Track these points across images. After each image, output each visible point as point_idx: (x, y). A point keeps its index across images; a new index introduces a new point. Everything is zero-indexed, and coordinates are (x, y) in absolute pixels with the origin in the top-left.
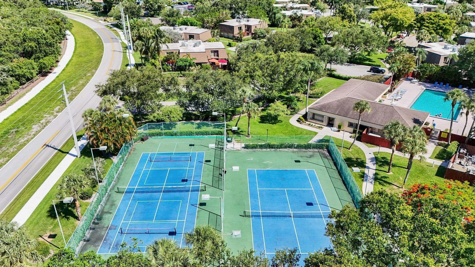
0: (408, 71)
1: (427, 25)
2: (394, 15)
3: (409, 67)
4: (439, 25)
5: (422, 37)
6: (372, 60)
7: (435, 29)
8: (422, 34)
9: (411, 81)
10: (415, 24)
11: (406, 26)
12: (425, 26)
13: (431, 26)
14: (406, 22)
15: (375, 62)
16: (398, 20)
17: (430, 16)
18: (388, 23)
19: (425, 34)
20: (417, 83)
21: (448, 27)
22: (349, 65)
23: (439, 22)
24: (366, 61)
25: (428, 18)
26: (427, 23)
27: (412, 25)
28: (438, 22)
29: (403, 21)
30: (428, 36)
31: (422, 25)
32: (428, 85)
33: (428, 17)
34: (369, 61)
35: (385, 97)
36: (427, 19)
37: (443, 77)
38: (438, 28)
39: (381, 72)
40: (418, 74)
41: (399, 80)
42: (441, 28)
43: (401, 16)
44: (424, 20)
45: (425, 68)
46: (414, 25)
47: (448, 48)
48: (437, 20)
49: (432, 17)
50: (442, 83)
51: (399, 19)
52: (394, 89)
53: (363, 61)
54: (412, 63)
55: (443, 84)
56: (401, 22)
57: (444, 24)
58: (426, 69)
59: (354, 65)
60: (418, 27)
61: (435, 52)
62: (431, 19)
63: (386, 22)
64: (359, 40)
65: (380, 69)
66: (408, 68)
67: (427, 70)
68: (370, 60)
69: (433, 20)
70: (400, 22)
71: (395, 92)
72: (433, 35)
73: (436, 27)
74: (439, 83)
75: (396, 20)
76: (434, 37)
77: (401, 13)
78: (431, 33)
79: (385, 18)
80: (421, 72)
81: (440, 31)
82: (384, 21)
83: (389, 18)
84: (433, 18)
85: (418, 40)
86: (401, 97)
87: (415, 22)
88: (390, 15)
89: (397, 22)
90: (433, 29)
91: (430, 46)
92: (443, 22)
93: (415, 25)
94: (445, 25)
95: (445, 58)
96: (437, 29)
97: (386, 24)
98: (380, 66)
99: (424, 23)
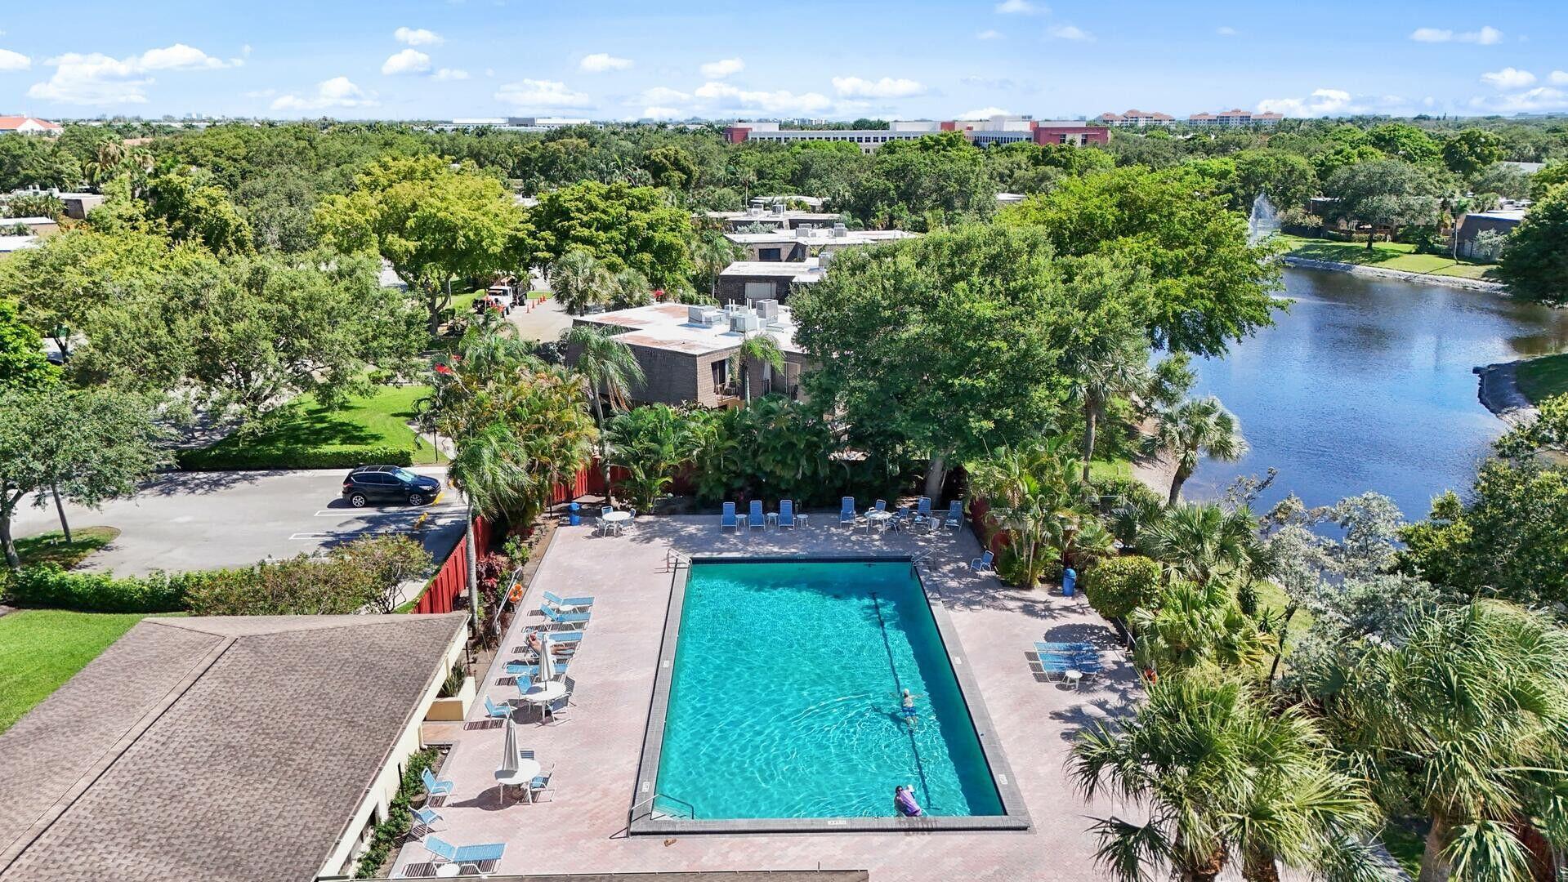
0: (562, 468)
1: (586, 232)
2: (431, 206)
3: (563, 445)
4: (632, 232)
5: (581, 286)
6: (360, 429)
7: (623, 248)
8: (576, 274)
9: (593, 523)
10: (532, 234)
11: (497, 250)
12: (576, 239)
13: (602, 235)
14: (492, 236)
15: (377, 438)
16: (453, 229)
17: (588, 197)
18: (412, 245)
19: (587, 271)
20: (631, 532)
21: (670, 238)
22: (217, 483)
23: (630, 220)
24: (326, 441)
25: (580, 205)
26: (582, 225)
27: (523, 240)
28: (624, 219)
29: (478, 233)
30: (603, 279)
31: (564, 235)
32: (692, 529)
33: (580, 199)
34: (343, 442)
35: (456, 714)
36: (579, 210)
37: (749, 471)
38: (634, 243)
39: (415, 498)
40: (622, 471)
41: (526, 533)
42: (646, 245)
43: (466, 210)
44: (565, 214)
45: (653, 436)
46: (530, 241)
47: (709, 322)
48: (617, 209)
49: (595, 200)
50: (756, 505)
51: (460, 222)
52: (509, 607)
53: (306, 442)
54: (571, 415)
55: (766, 510)
56: (471, 234)
57: (651, 226)
58: (654, 439)
59: (251, 479)
60: (549, 248)
61: (662, 343)
62: (592, 208)
63: (403, 241)
64: (239, 327)
65: (407, 475)
66: (559, 453)
67: (660, 443)
68: (350, 433)
69: (604, 212)
70: (466, 236)
71: (514, 637)
72: (623, 276)
73: (623, 242)
74: (743, 508)
75: (446, 229)
76: (629, 282)
77: (461, 197)
78: (613, 268)
79: (393, 222)
80: (636, 459)
81: (647, 257)
82: (392, 238)
83: (410, 223)
84: (602, 205)
85: (566, 303)
86: (570, 684)
87: (532, 228)
88: (414, 207)
89: (455, 240)
90: (615, 251)
91: (628, 320)
92: (646, 216)
93: (535, 238)
94: (655, 231)
95: (714, 366)
96: (629, 251)
97: (407, 251)
98: (404, 460)
99: (570, 227)
